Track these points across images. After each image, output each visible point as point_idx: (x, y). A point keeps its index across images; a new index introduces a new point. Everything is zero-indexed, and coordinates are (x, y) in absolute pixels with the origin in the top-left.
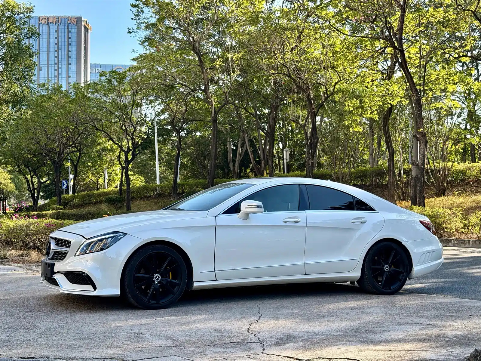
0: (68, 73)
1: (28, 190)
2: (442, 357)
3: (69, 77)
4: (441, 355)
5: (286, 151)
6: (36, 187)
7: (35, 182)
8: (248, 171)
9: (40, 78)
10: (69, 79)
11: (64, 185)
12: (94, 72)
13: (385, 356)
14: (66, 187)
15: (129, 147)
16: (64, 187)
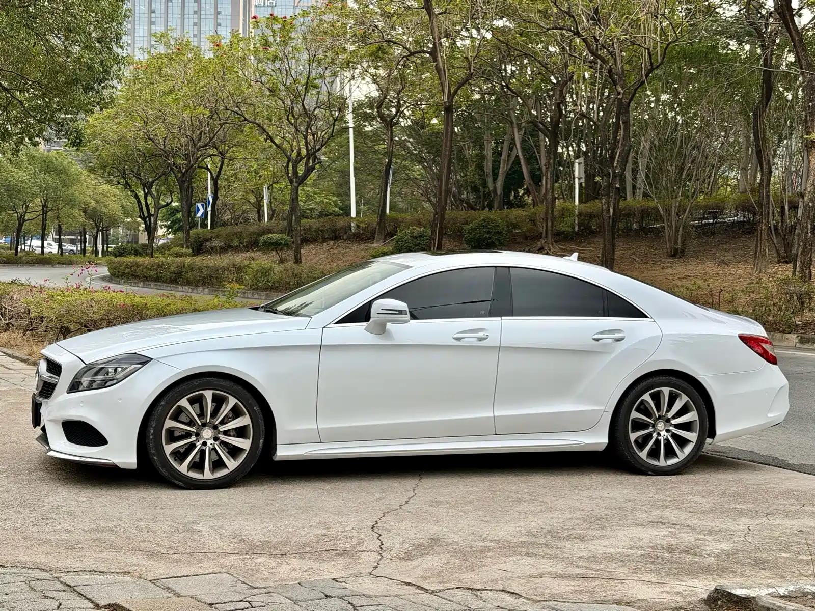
0: (216, 7)
1: (140, 217)
2: (664, 595)
3: (219, 13)
4: (662, 592)
5: (579, 164)
6: (153, 213)
7: (151, 204)
8: (521, 192)
9: (170, 16)
10: (219, 17)
11: (198, 210)
12: (262, 4)
13: (569, 589)
14: (202, 215)
15: (299, 153)
16: (199, 214)
